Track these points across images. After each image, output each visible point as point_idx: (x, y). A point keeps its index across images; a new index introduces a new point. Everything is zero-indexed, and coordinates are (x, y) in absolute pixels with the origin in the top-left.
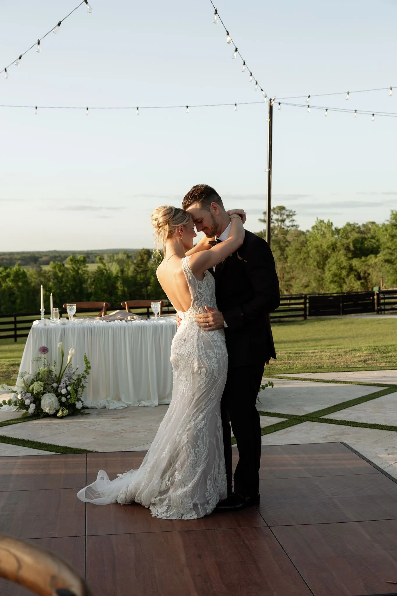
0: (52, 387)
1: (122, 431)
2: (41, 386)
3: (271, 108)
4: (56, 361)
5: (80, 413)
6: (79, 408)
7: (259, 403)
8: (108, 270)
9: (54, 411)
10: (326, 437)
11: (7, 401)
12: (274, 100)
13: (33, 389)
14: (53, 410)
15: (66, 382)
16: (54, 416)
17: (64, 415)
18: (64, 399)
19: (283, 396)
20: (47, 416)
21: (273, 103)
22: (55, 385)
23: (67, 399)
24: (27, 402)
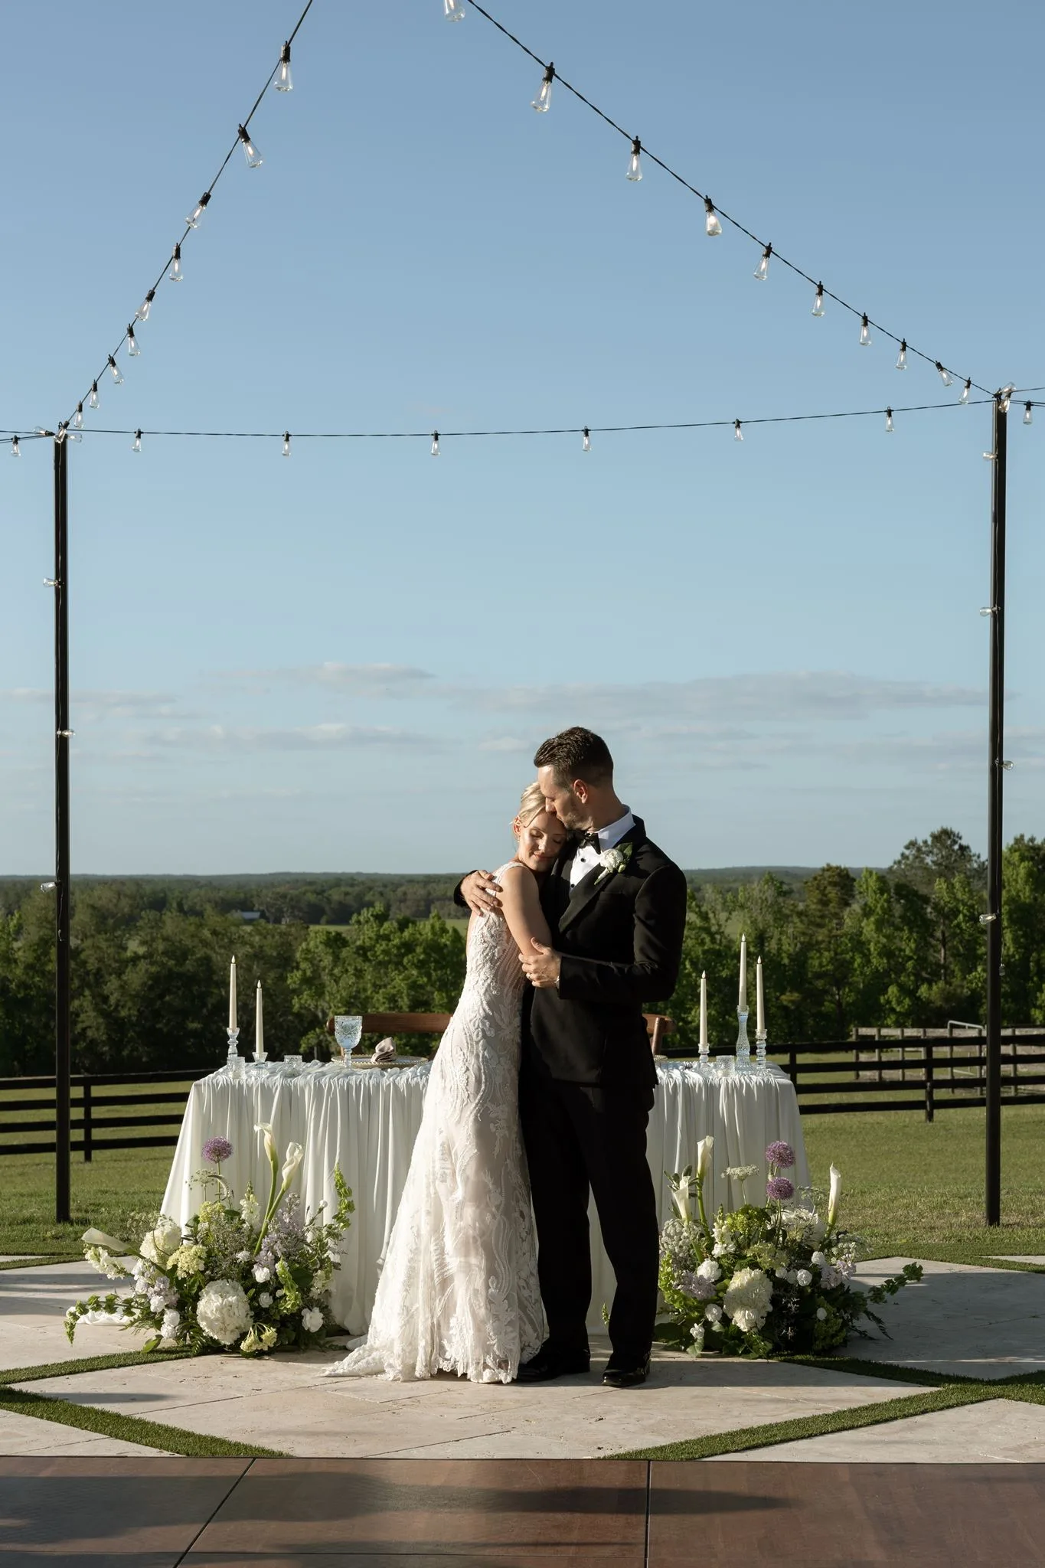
0: (234, 1262)
1: (408, 1402)
2: (200, 1257)
3: (1001, 419)
4: (253, 1186)
5: (318, 1344)
6: (314, 1329)
7: (885, 1337)
8: (716, 933)
9: (236, 1336)
10: (1018, 1449)
11: (102, 1299)
12: (1009, 396)
13: (175, 1267)
14: (232, 1331)
15: (276, 1247)
16: (234, 1349)
17: (266, 1349)
18: (265, 1300)
19: (976, 1319)
20: (212, 1348)
21: (1007, 403)
22: (242, 1256)
23: (275, 1299)
24: (156, 1303)
